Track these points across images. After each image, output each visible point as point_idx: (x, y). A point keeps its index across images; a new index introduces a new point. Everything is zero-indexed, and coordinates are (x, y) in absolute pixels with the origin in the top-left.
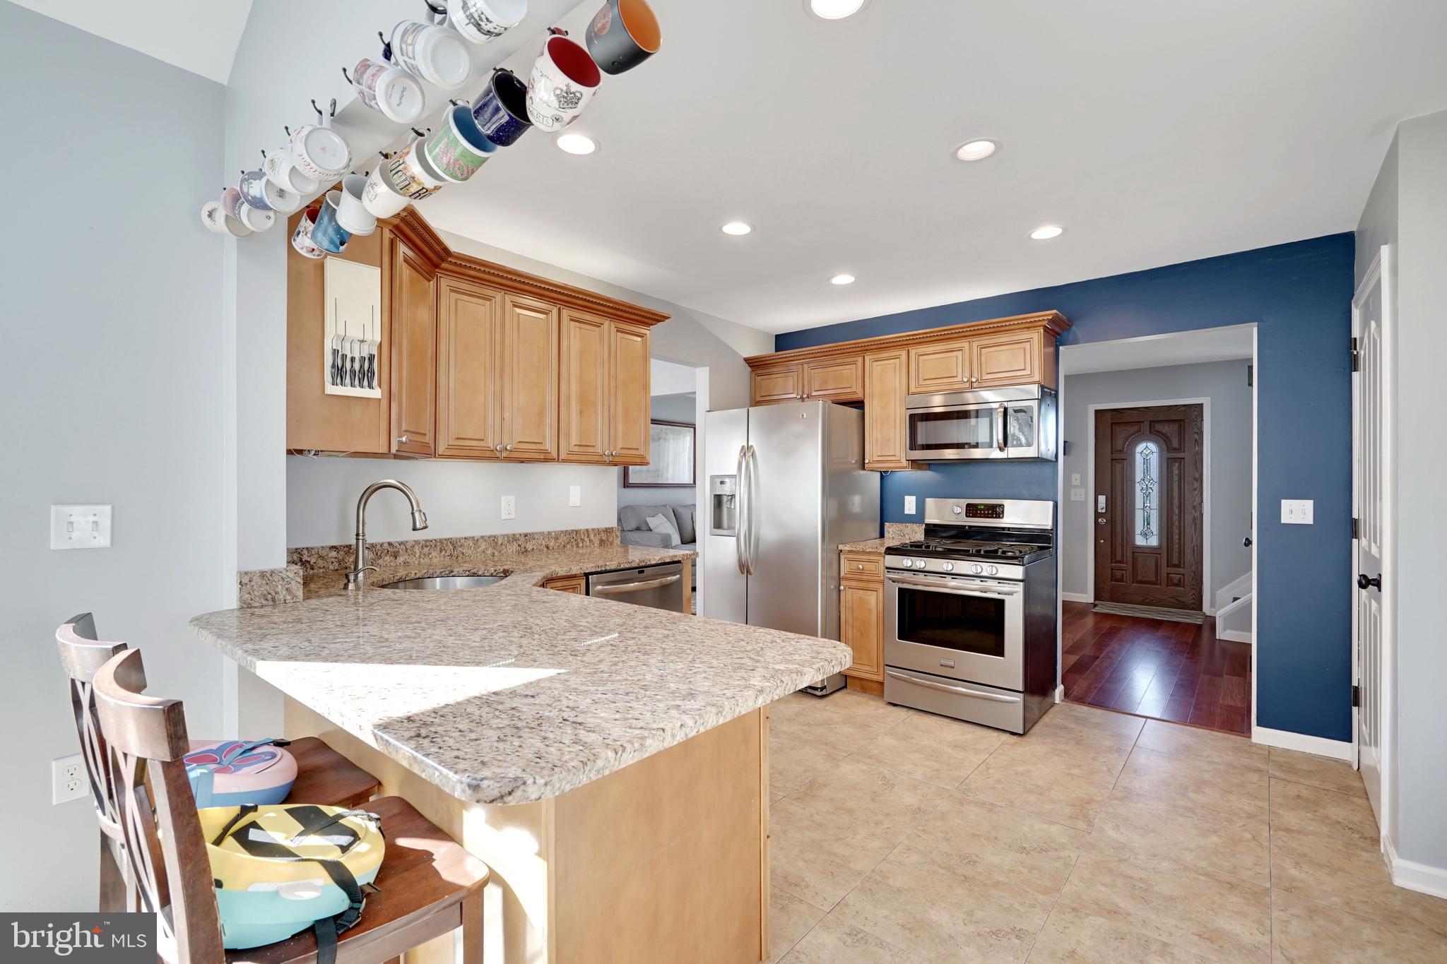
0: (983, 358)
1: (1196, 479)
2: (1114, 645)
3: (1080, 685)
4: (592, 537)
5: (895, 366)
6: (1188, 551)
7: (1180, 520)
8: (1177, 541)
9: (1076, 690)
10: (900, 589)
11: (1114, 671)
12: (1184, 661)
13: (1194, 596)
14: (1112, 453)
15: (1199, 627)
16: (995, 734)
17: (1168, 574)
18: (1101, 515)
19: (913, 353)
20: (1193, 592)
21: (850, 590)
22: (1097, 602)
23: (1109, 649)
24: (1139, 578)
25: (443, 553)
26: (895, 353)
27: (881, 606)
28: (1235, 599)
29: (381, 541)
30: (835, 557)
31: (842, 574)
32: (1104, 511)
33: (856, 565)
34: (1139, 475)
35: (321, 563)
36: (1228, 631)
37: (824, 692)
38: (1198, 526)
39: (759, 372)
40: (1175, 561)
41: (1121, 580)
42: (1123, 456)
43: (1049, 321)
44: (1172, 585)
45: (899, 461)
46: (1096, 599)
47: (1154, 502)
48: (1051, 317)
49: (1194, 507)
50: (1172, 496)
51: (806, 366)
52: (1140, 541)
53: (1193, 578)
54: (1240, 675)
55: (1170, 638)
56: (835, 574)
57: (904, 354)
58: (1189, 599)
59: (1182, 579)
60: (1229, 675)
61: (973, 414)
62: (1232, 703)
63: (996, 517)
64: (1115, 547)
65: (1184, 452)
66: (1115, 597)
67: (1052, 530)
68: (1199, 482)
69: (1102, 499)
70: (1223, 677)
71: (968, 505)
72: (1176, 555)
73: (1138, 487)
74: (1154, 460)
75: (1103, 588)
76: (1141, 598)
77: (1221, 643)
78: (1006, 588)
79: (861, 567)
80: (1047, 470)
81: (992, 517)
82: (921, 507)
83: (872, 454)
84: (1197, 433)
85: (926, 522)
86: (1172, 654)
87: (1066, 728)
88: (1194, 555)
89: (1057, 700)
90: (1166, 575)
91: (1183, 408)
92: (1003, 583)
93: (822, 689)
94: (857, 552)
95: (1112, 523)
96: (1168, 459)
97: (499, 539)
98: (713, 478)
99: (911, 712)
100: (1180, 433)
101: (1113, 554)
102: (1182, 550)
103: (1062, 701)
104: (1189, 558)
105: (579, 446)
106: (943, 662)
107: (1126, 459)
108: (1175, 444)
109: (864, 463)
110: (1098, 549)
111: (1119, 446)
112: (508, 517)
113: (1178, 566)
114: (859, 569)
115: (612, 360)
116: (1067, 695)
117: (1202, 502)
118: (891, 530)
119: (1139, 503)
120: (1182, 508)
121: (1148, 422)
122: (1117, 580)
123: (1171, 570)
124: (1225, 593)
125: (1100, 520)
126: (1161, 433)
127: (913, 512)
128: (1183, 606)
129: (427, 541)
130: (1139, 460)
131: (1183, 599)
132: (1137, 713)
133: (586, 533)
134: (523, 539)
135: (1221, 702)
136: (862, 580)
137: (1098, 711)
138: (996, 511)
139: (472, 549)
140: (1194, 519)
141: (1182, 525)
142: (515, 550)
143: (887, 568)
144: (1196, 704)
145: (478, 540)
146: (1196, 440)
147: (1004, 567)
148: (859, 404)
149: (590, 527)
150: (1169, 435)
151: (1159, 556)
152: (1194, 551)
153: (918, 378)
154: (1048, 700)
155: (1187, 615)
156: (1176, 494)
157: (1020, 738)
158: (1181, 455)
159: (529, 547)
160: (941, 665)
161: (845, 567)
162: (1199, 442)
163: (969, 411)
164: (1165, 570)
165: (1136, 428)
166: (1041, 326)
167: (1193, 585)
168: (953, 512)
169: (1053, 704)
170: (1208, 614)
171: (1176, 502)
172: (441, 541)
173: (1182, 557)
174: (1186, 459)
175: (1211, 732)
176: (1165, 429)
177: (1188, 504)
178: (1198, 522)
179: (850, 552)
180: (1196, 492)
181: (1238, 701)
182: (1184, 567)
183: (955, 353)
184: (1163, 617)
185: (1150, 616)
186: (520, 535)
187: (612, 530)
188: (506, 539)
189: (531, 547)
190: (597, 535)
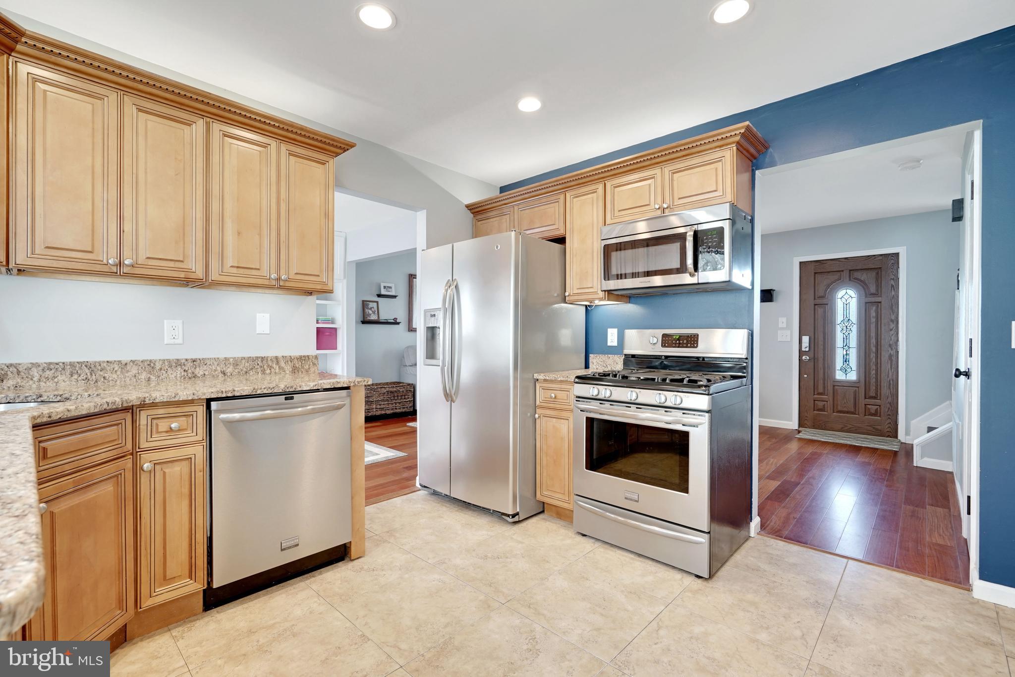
0: (675, 183)
1: (892, 321)
2: (814, 471)
3: (779, 514)
4: (282, 364)
5: (593, 201)
6: (884, 384)
7: (877, 358)
8: (874, 376)
9: (773, 521)
10: (587, 418)
11: (813, 499)
12: (884, 489)
13: (890, 425)
14: (815, 299)
15: (896, 453)
16: (678, 576)
17: (865, 405)
18: (805, 353)
19: (608, 185)
20: (889, 421)
21: (545, 418)
22: (801, 429)
23: (810, 474)
24: (840, 408)
25: (76, 376)
26: (593, 187)
27: (572, 434)
28: (930, 429)
30: (532, 385)
31: (538, 403)
32: (807, 349)
33: (549, 394)
34: (839, 318)
36: (925, 459)
37: (516, 519)
38: (894, 363)
39: (479, 217)
40: (872, 394)
41: (823, 410)
42: (824, 301)
43: (743, 135)
44: (869, 415)
45: (596, 293)
46: (800, 425)
47: (853, 341)
48: (742, 131)
49: (890, 346)
50: (870, 336)
51: (516, 208)
52: (839, 376)
53: (889, 408)
54: (943, 506)
55: (869, 464)
56: (531, 402)
57: (600, 187)
58: (885, 427)
59: (879, 409)
60: (932, 505)
62: (941, 542)
63: (690, 347)
64: (818, 381)
65: (881, 296)
66: (818, 425)
67: (747, 359)
68: (895, 323)
69: (806, 339)
70: (926, 508)
71: (664, 336)
72: (873, 388)
73: (838, 329)
74: (854, 304)
75: (807, 417)
76: (841, 426)
77: (918, 469)
78: (690, 419)
79: (553, 395)
80: (743, 299)
81: (687, 347)
82: (621, 338)
83: (572, 287)
84: (893, 279)
85: (625, 353)
86: (872, 481)
87: (758, 569)
88: (890, 388)
89: (753, 533)
90: (864, 406)
91: (881, 258)
92: (688, 414)
93: (514, 516)
94: (551, 381)
95: (815, 359)
96: (866, 303)
97: (157, 364)
98: (426, 311)
99: (598, 544)
100: (877, 280)
101: (815, 387)
102: (879, 384)
103: (758, 534)
104: (885, 391)
105: (238, 267)
106: (628, 495)
107: (827, 304)
108: (873, 289)
109: (565, 297)
110: (802, 383)
111: (820, 292)
112: (172, 341)
113: (875, 398)
114: (551, 397)
115: (283, 184)
116: (763, 526)
117: (898, 340)
118: (594, 361)
119: (839, 342)
120: (879, 347)
121: (848, 271)
122: (819, 410)
123: (868, 401)
124: (920, 423)
125: (804, 357)
126: (861, 281)
127: (615, 344)
128: (880, 433)
130: (840, 305)
131: (879, 427)
132: (837, 552)
133: (274, 360)
134: (190, 364)
135: (928, 539)
136: (556, 409)
137: (794, 548)
138: (692, 341)
139: (119, 373)
140: (890, 356)
141: (879, 362)
142: (178, 375)
143: (577, 397)
144: (901, 542)
145: (126, 364)
146: (892, 286)
147: (688, 397)
148: (561, 240)
149: (280, 355)
150: (867, 282)
151: (857, 389)
152: (890, 384)
153: (614, 210)
154: (743, 533)
155: (884, 442)
156: (873, 334)
157: (705, 583)
158: (878, 299)
159: (199, 372)
160: (626, 498)
161: (541, 396)
162: (895, 287)
164: (862, 401)
165: (836, 276)
166: (733, 143)
167: (889, 415)
168: (650, 342)
169: (748, 538)
170: (903, 441)
171: (873, 341)
172: (72, 364)
173: (879, 390)
174: (883, 303)
175: (922, 580)
176: (863, 276)
177: (885, 342)
178: (894, 359)
179: (545, 380)
180: (892, 332)
181: (946, 537)
182: (880, 399)
183: (648, 182)
184: (861, 444)
185: (849, 443)
186: (186, 360)
187: (308, 358)
188: (167, 364)
189: (201, 373)
190: (290, 363)
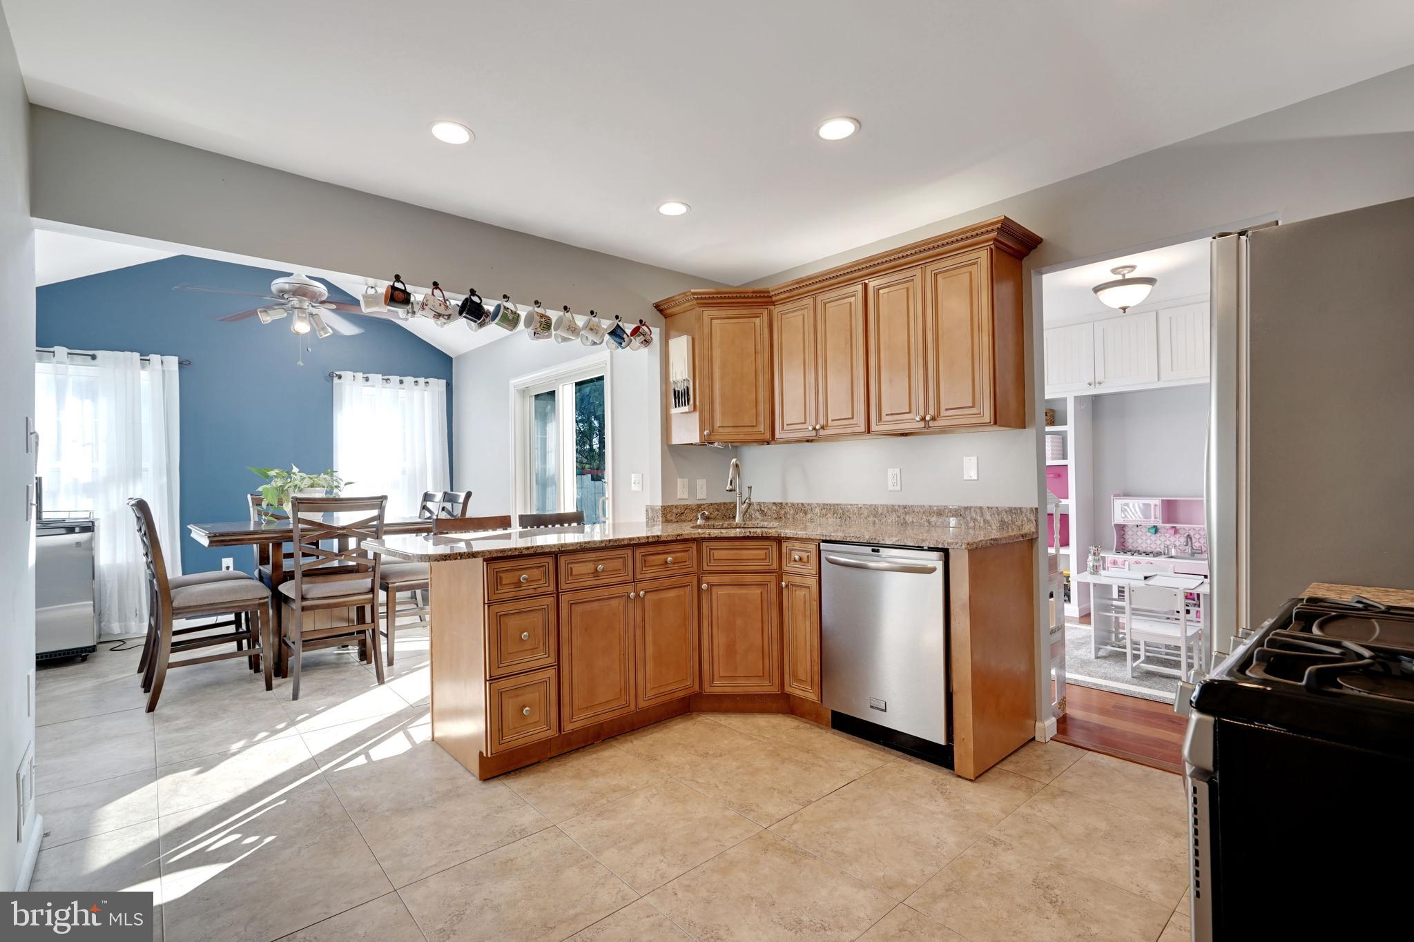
25: (836, 515)
29: (798, 502)
35: (769, 512)
97: (881, 508)
112: (892, 489)
129: (824, 504)
133: (978, 511)
134: (902, 511)
142: (894, 521)
149: (984, 504)
186: (899, 506)
187: (1021, 511)
188: (886, 509)
189: (911, 520)
190: (996, 516)
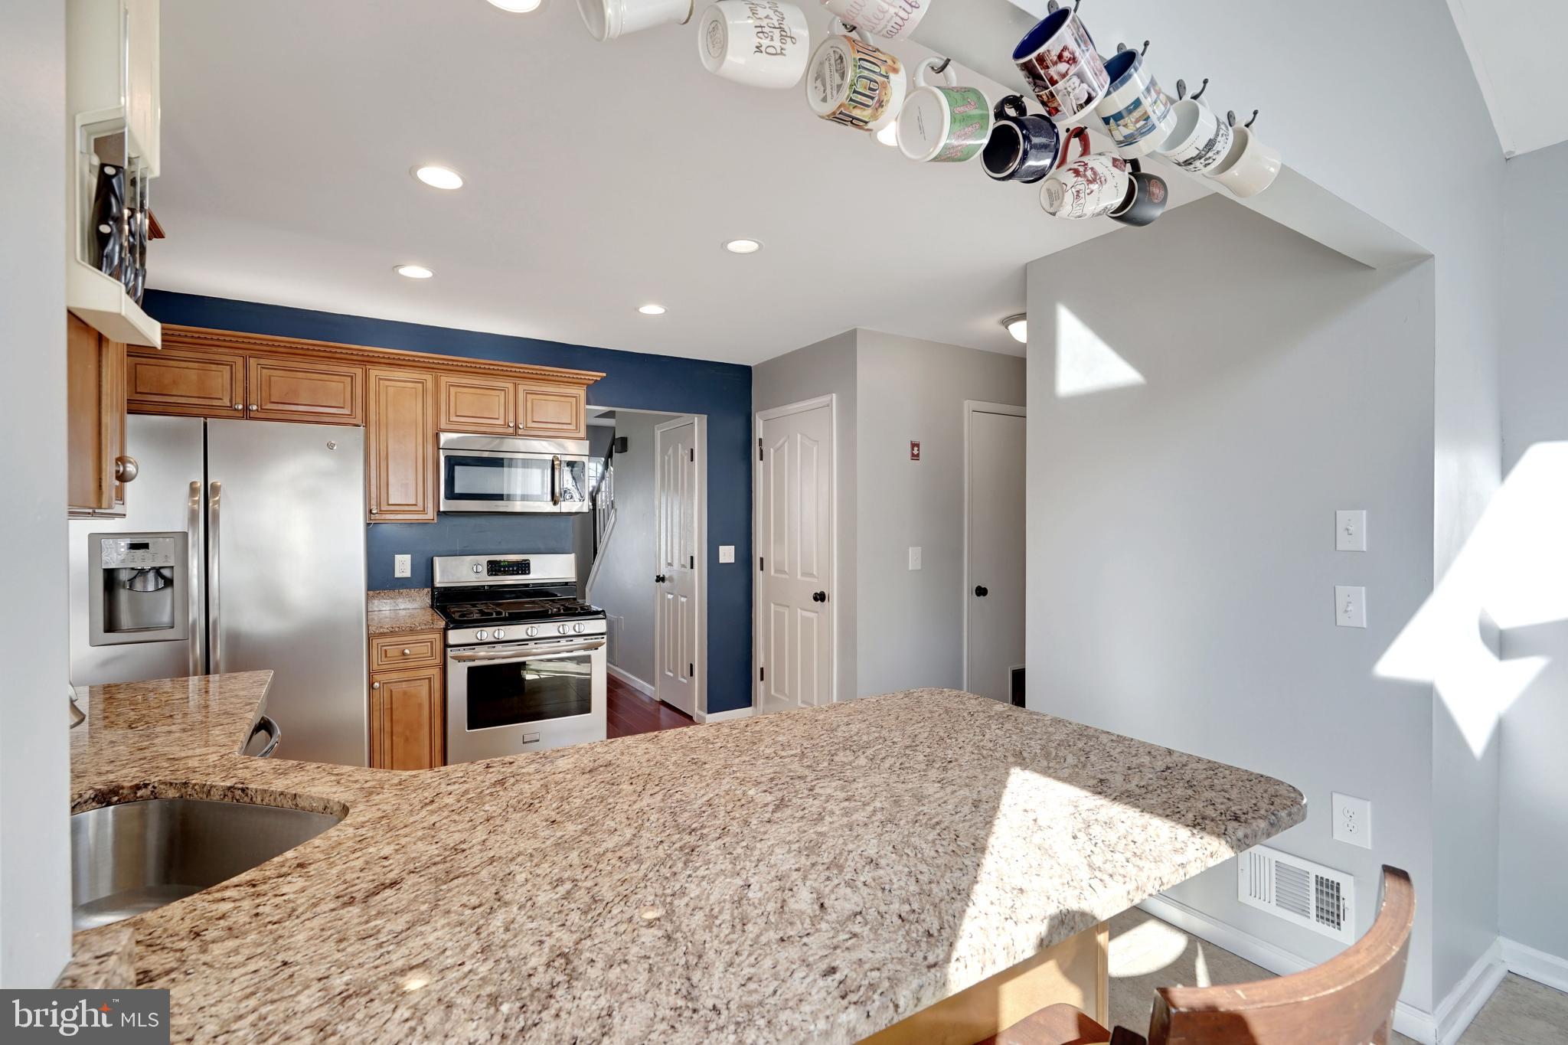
5: (416, 393)
10: (470, 669)
21: (387, 685)
26: (416, 375)
31: (374, 666)
33: (399, 650)
43: (593, 381)
51: (251, 361)
61: (506, 463)
63: (522, 574)
71: (490, 562)
79: (407, 651)
80: (562, 523)
81: (518, 574)
82: (420, 568)
83: (380, 501)
85: (434, 586)
92: (589, 639)
94: (401, 633)
106: (527, 738)
109: (370, 514)
114: (403, 654)
118: (375, 600)
127: (407, 574)
136: (408, 668)
138: (524, 568)
143: (449, 646)
147: (589, 623)
160: (525, 743)
161: (379, 656)
163: (502, 459)
168: (472, 571)
179: (388, 634)
183: (497, 392)
